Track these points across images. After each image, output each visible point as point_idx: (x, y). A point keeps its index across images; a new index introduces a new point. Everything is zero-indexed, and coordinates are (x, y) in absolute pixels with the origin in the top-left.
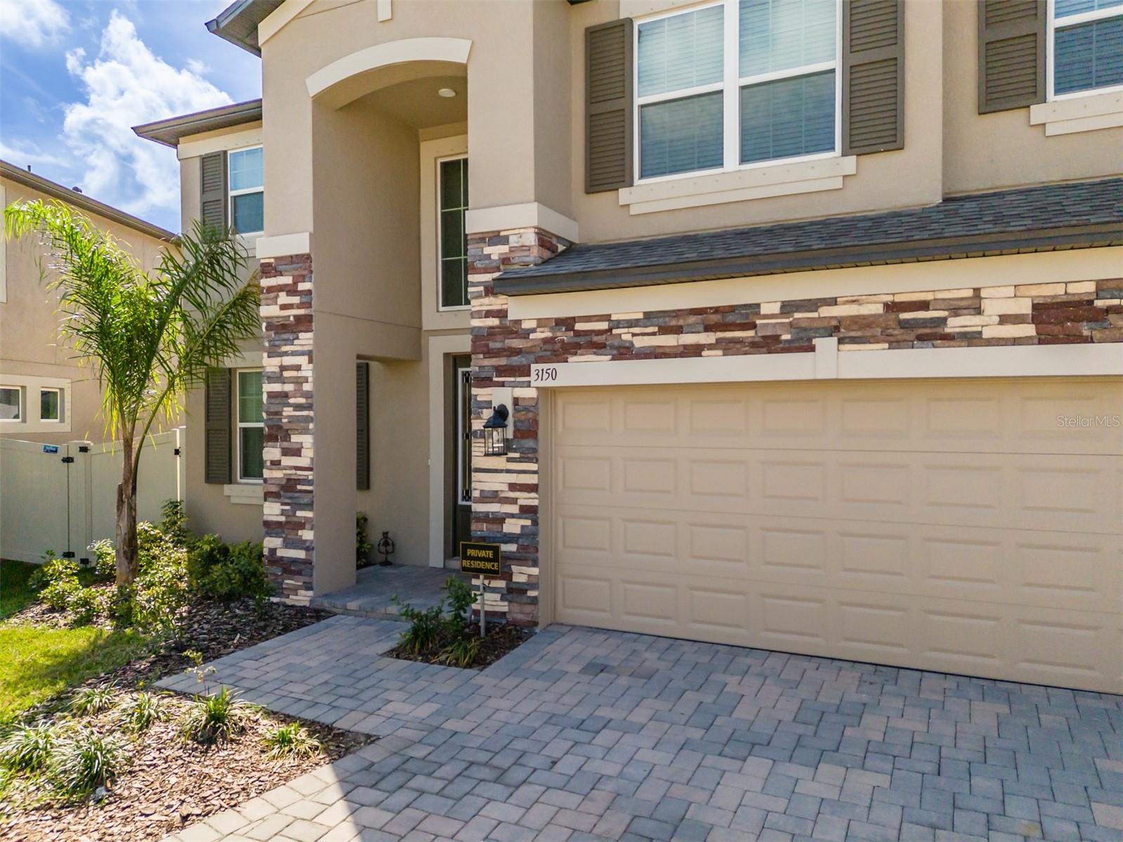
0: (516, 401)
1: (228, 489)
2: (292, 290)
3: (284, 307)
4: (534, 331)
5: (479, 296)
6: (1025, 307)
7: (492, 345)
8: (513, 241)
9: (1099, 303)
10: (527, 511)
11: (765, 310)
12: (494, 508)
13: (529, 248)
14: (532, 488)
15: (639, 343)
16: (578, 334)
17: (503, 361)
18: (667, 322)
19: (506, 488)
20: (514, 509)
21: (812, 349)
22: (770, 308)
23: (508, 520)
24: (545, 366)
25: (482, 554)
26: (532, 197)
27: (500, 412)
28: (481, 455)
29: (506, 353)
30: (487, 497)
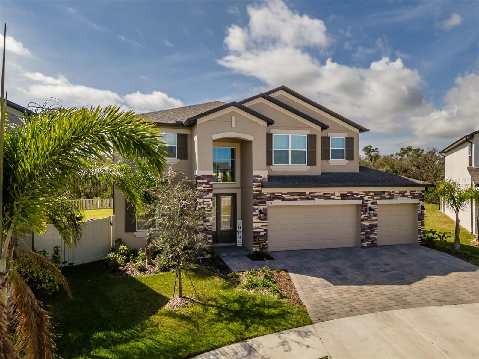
0: (263, 208)
1: (135, 233)
3: (204, 187)
4: (266, 195)
5: (255, 187)
6: (339, 195)
7: (258, 197)
8: (263, 177)
9: (347, 195)
10: (266, 230)
11: (307, 193)
12: (258, 230)
13: (266, 179)
14: (266, 226)
15: (287, 198)
16: (275, 196)
17: (260, 201)
18: (292, 194)
19: (261, 226)
20: (263, 230)
21: (314, 200)
22: (308, 193)
23: (261, 232)
24: (269, 202)
25: (262, 239)
26: (266, 169)
27: (260, 211)
28: (255, 219)
29: (261, 199)
30: (256, 228)
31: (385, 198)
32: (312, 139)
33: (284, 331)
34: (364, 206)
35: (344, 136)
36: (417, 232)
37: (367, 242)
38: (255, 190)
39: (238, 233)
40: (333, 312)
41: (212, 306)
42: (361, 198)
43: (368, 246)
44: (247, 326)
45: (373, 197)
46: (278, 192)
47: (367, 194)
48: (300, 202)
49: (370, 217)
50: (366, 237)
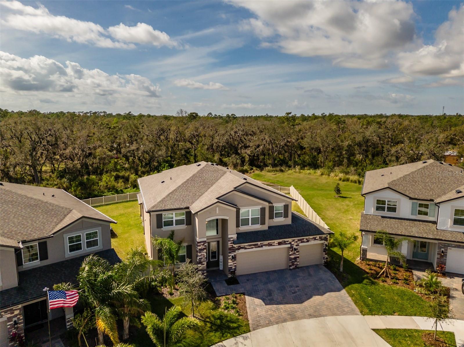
2: (203, 245)
4: (236, 247)
6: (277, 243)
7: (231, 249)
8: (234, 238)
9: (282, 242)
11: (259, 244)
12: (231, 266)
13: (236, 239)
14: (236, 263)
15: (247, 247)
16: (241, 247)
17: (232, 251)
18: (250, 245)
19: (233, 264)
20: (234, 266)
21: (263, 247)
24: (238, 251)
25: (233, 272)
26: (236, 234)
27: (233, 256)
28: (230, 261)
29: (233, 250)
30: (230, 265)
31: (304, 242)
32: (263, 210)
33: (238, 337)
34: (291, 247)
35: (283, 204)
36: (323, 258)
37: (293, 267)
38: (230, 245)
39: (220, 263)
40: (260, 325)
41: (208, 322)
42: (290, 243)
43: (293, 269)
44: (223, 334)
45: (297, 242)
46: (242, 245)
47: (293, 241)
48: (255, 249)
49: (294, 253)
50: (292, 264)
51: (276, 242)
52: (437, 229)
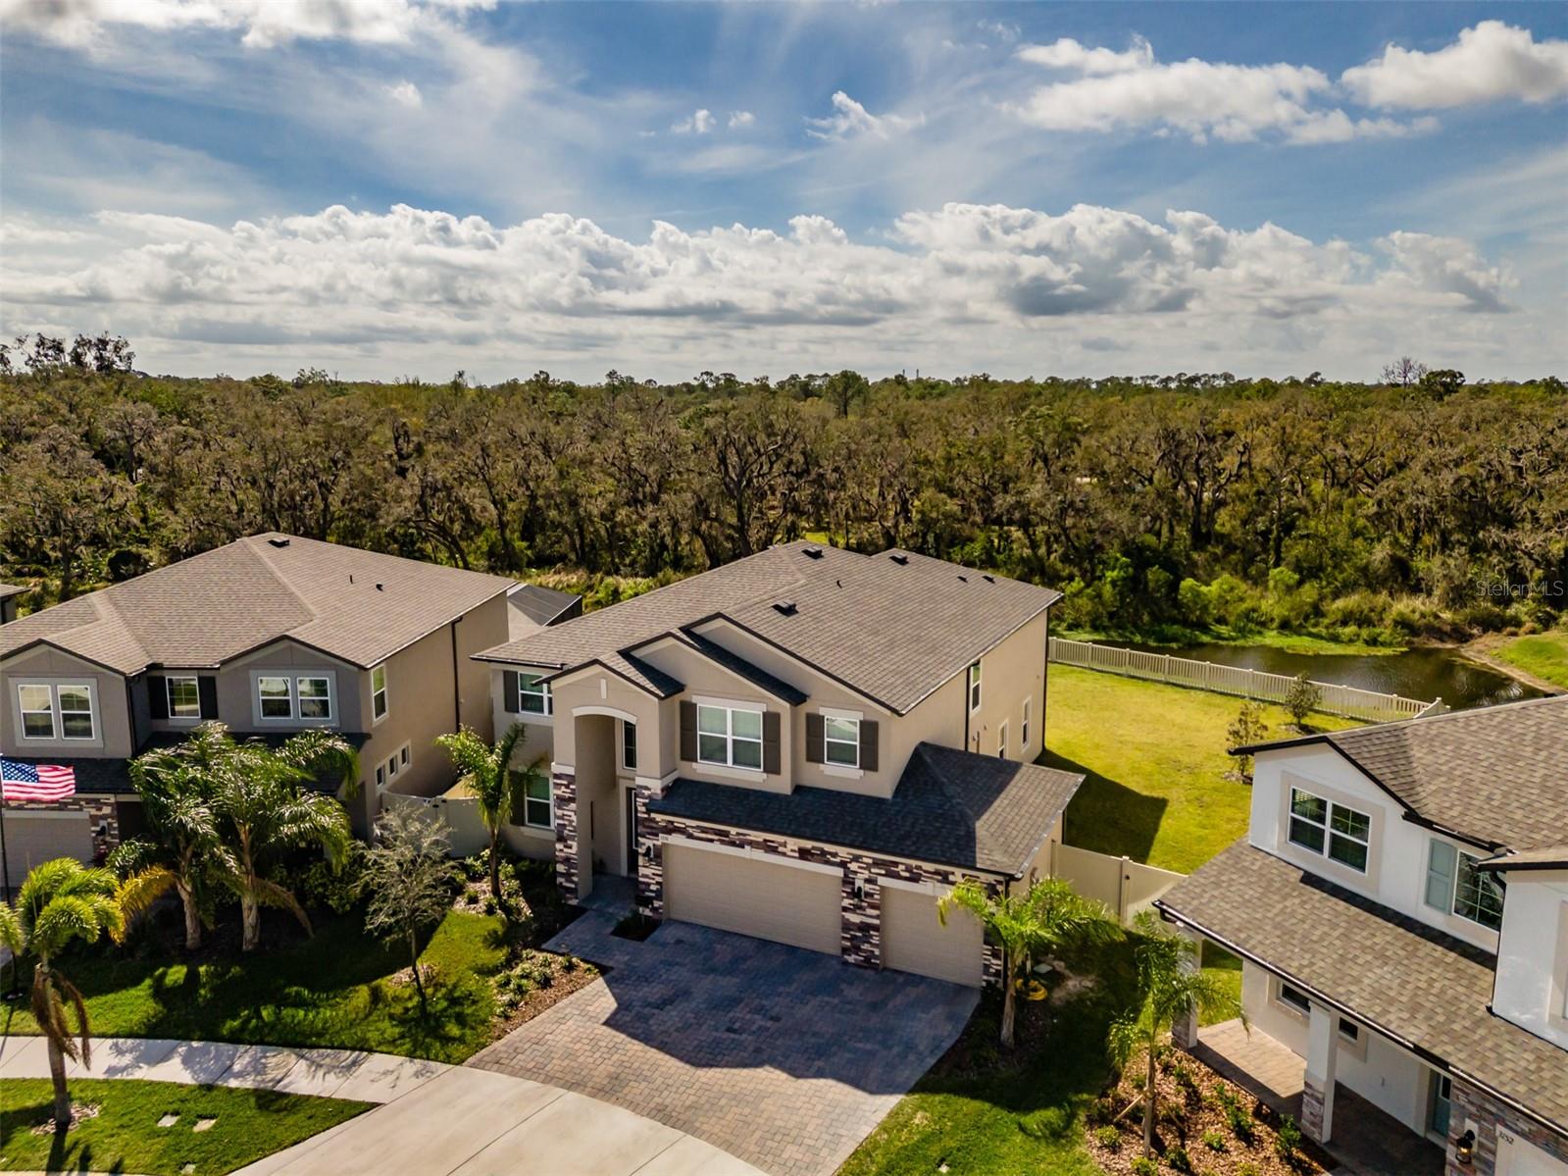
0: (654, 845)
1: (522, 829)
2: (567, 787)
3: (563, 792)
4: (659, 823)
5: (642, 806)
6: (796, 848)
7: (645, 824)
8: (654, 790)
9: (813, 852)
10: (658, 883)
12: (646, 880)
13: (657, 794)
14: (660, 876)
15: (695, 834)
16: (674, 827)
17: (649, 831)
18: (704, 830)
19: (651, 874)
20: (654, 882)
21: (744, 848)
22: (732, 834)
23: (651, 885)
24: (664, 835)
26: (658, 775)
27: (649, 849)
28: (641, 861)
29: (651, 827)
30: (644, 876)
31: (897, 876)
32: (771, 721)
33: (417, 1060)
34: (847, 881)
35: (858, 717)
37: (854, 957)
40: (507, 1062)
41: (423, 996)
42: (843, 864)
43: (856, 965)
44: (402, 1038)
45: (868, 867)
46: (680, 822)
47: (856, 859)
48: (716, 847)
49: (861, 908)
50: (853, 946)
51: (793, 844)
52: (1489, 1009)
